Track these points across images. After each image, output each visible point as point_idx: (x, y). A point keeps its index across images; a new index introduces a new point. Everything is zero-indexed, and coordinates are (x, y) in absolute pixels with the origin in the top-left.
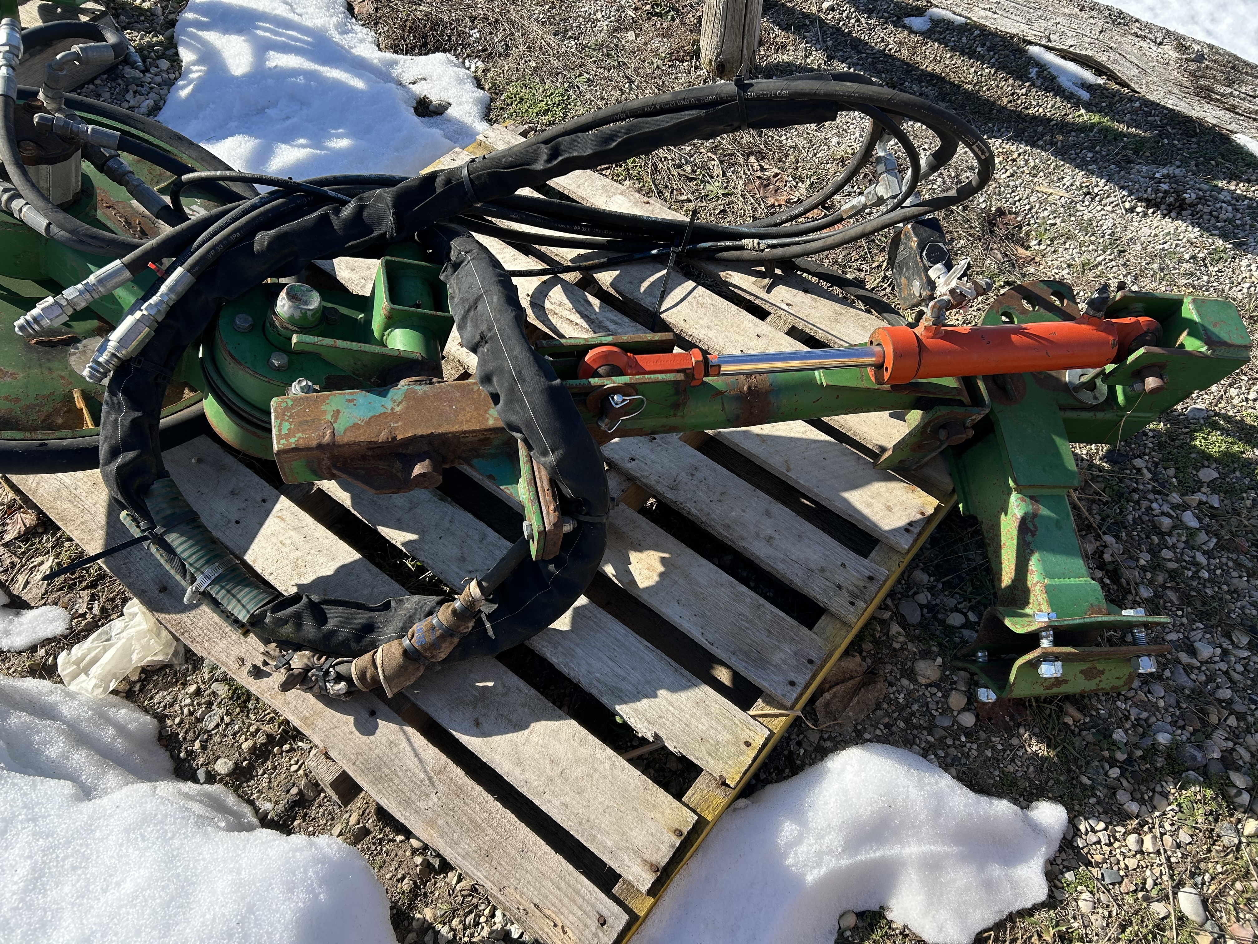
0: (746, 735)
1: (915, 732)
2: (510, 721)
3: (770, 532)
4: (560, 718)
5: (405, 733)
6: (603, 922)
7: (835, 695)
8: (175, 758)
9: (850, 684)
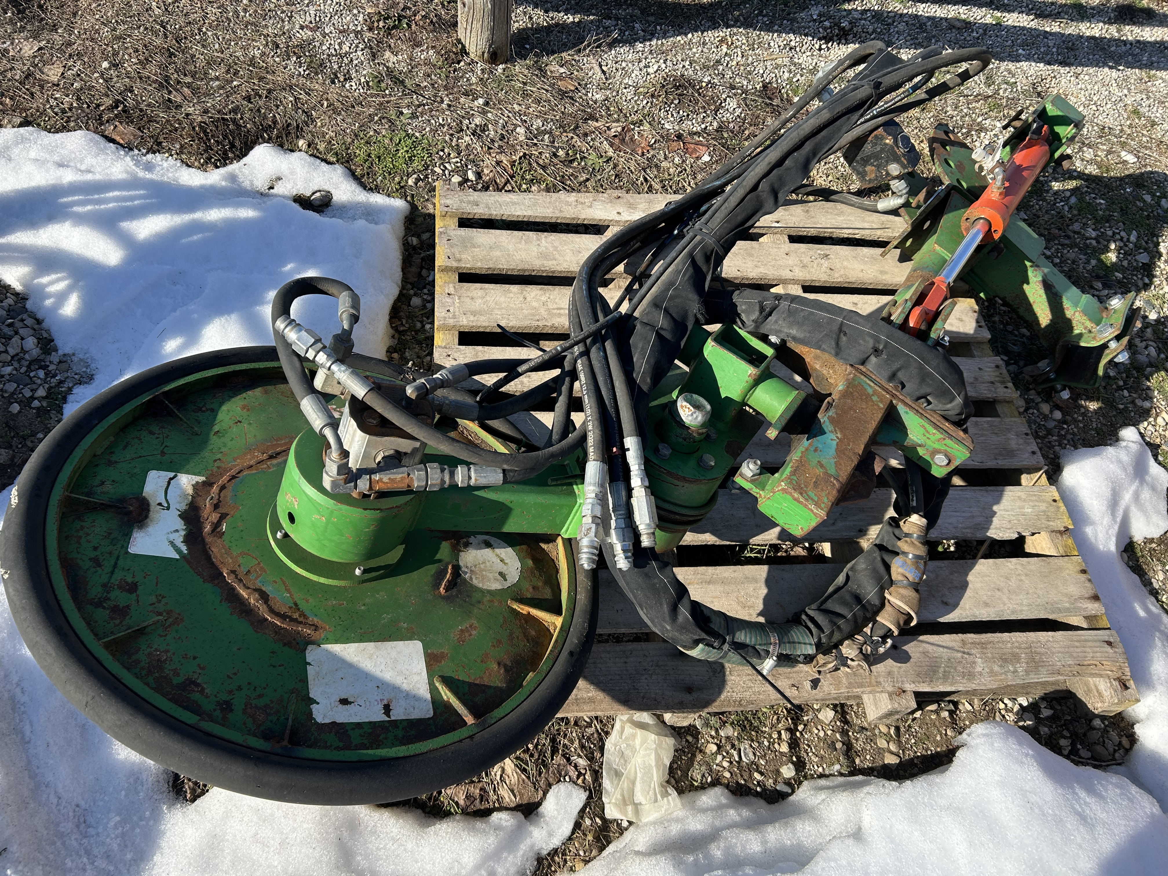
2: (956, 587)
4: (974, 565)
5: (922, 641)
6: (1109, 643)
8: (757, 794)
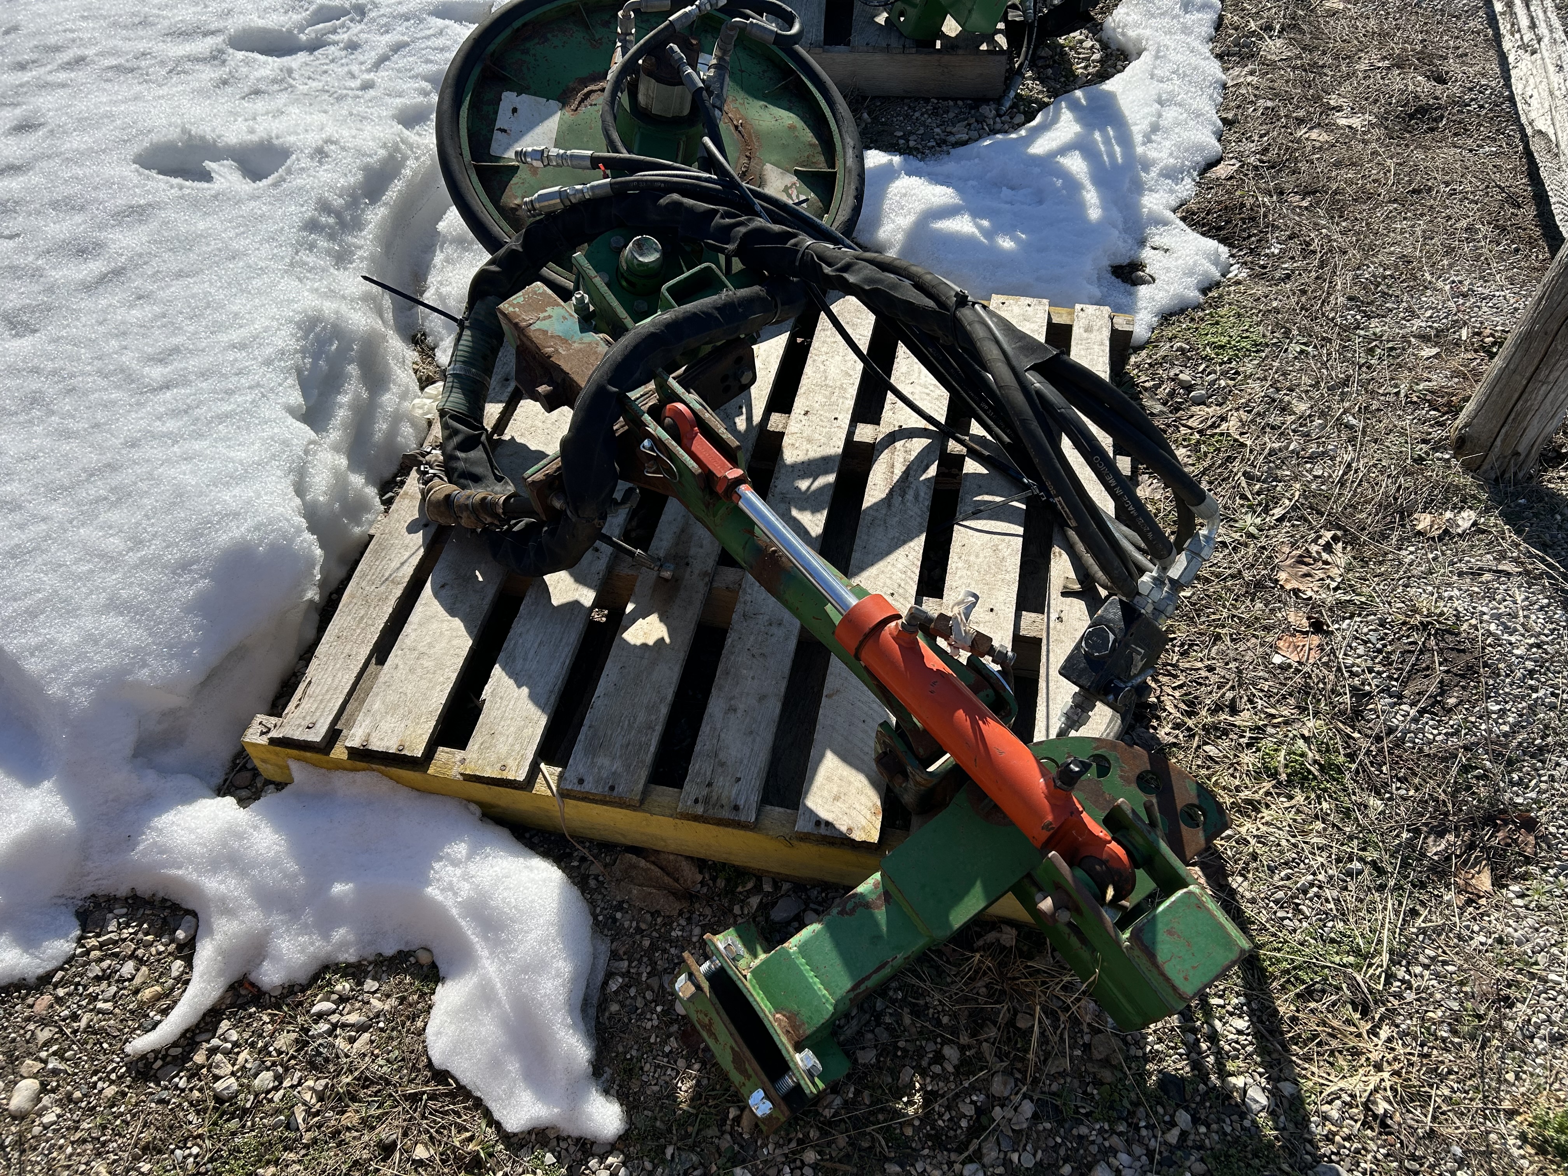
0: (511, 763)
1: (645, 959)
3: (741, 707)
4: (470, 633)
5: (418, 550)
7: (646, 870)
9: (667, 879)
